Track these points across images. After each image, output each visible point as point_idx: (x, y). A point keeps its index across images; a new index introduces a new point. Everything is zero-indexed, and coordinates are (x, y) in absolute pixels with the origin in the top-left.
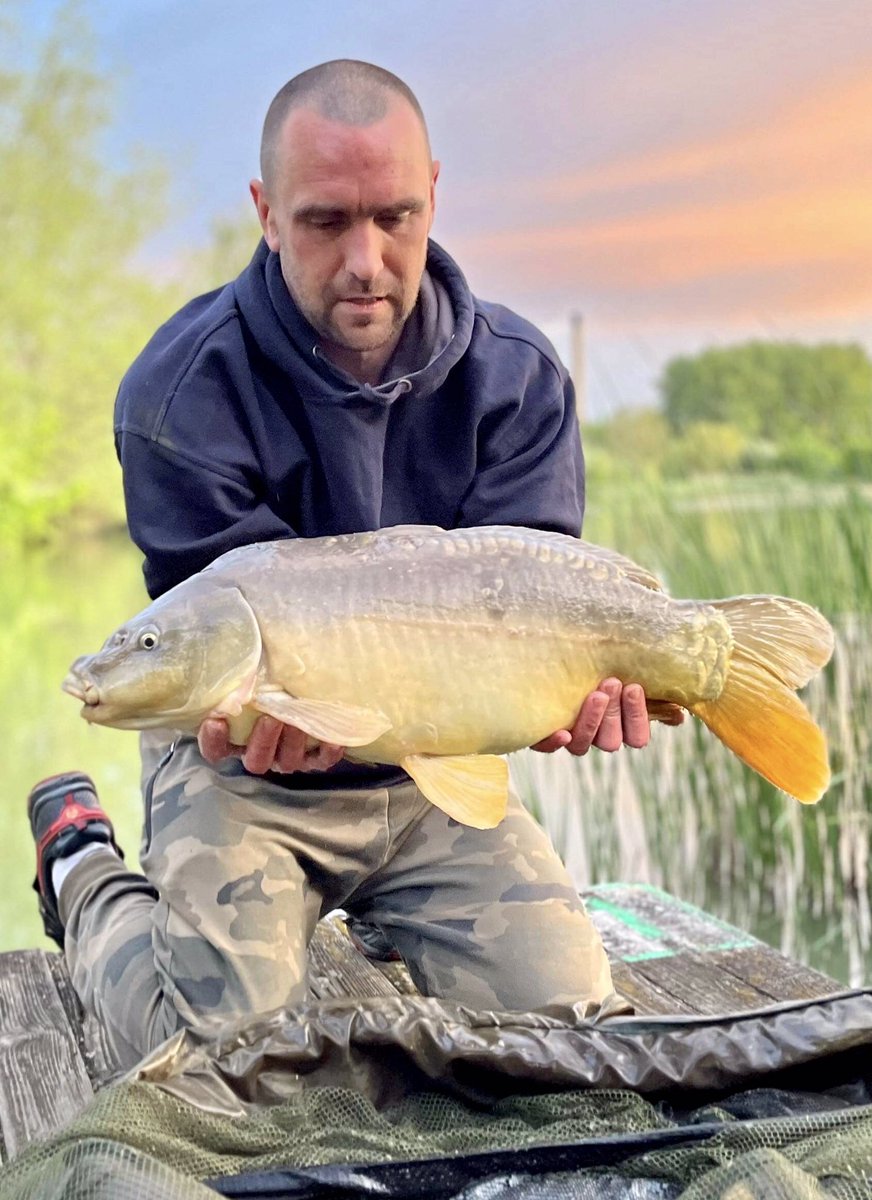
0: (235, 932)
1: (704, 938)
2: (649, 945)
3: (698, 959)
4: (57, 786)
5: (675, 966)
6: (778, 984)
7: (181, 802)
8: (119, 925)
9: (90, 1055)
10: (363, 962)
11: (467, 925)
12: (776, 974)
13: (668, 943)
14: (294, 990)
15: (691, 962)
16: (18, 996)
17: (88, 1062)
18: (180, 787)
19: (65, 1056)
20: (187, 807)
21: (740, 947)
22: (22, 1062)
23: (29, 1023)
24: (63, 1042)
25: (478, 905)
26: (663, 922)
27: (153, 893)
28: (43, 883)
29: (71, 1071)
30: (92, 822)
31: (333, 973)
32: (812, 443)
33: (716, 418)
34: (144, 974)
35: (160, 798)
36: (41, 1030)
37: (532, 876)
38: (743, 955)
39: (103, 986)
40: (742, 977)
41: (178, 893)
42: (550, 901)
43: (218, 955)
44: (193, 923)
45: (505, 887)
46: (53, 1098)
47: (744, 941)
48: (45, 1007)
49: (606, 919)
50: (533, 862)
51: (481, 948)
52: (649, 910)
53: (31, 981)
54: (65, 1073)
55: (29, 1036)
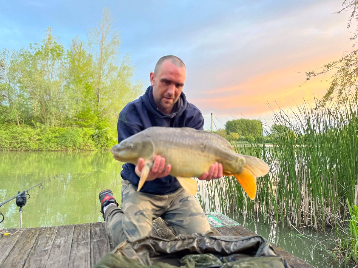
0: (138, 221)
1: (229, 223)
2: (219, 224)
3: (228, 227)
4: (104, 193)
5: (224, 228)
6: (243, 232)
7: (128, 196)
8: (115, 219)
9: (111, 243)
10: (165, 226)
11: (182, 221)
12: (242, 230)
13: (223, 224)
14: (150, 232)
15: (227, 228)
16: (99, 231)
17: (111, 245)
18: (128, 193)
19: (106, 244)
20: (129, 197)
21: (236, 225)
22: (98, 245)
23: (100, 237)
24: (106, 241)
25: (184, 217)
26: (222, 220)
27: (122, 212)
28: (102, 211)
29: (107, 247)
30: (111, 199)
31: (160, 228)
32: (251, 136)
33: (236, 132)
34: (120, 229)
35: (124, 195)
36: (102, 238)
37: (194, 211)
38: (236, 226)
39: (112, 232)
40: (236, 230)
41: (127, 213)
42: (198, 216)
43: (135, 226)
44: (130, 219)
45: (190, 214)
46: (103, 252)
47: (237, 224)
48: (104, 233)
49: (212, 219)
50: (195, 209)
51: (185, 226)
52: (220, 217)
53: (102, 228)
54: (106, 247)
55: (100, 239)
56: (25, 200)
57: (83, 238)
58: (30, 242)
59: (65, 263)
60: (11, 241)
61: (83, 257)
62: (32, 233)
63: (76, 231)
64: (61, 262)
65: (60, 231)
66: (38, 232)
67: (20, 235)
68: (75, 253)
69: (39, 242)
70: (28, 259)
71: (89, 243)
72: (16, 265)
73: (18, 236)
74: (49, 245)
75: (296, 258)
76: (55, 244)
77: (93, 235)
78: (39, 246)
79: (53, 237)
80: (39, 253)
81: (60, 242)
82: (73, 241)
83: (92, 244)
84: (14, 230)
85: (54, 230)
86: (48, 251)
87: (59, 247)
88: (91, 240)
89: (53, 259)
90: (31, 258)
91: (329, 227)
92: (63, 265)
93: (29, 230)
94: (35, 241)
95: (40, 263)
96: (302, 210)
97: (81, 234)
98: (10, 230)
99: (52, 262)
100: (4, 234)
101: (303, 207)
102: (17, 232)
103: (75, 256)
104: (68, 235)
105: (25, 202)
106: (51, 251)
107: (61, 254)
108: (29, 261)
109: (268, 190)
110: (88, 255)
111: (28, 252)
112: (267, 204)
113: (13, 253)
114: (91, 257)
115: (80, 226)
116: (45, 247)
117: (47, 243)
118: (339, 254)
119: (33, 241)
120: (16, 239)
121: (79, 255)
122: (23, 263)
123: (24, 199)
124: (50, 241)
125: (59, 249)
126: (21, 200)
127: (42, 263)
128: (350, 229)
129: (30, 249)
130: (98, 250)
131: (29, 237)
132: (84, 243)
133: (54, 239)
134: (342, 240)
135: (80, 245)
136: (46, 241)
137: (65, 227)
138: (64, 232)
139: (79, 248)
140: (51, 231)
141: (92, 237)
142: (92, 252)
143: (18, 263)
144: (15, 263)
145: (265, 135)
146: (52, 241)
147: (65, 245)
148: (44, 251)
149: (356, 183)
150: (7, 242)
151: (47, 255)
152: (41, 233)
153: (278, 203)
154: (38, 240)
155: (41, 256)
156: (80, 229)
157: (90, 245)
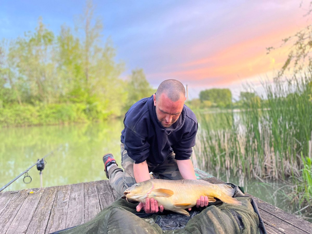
1: (205, 176)
2: (197, 177)
3: (204, 179)
8: (117, 176)
9: (114, 195)
12: (216, 181)
13: (200, 177)
16: (103, 187)
19: (110, 195)
22: (104, 196)
23: (105, 191)
24: (110, 193)
25: (172, 172)
26: (199, 174)
27: (122, 171)
28: (106, 170)
30: (112, 161)
34: (122, 183)
35: (124, 155)
36: (107, 192)
38: (211, 178)
39: (115, 185)
44: (130, 174)
46: (109, 201)
47: (211, 176)
48: (107, 188)
52: (197, 172)
53: (105, 184)
54: (110, 198)
55: (105, 192)
56: (44, 165)
57: (92, 192)
58: (52, 197)
59: (82, 210)
60: (37, 197)
61: (94, 206)
62: (52, 190)
63: (86, 187)
64: (78, 210)
65: (73, 187)
66: (56, 189)
67: (43, 192)
68: (88, 203)
69: (59, 197)
70: (53, 209)
71: (97, 195)
72: (45, 214)
73: (41, 193)
74: (67, 198)
75: (257, 199)
76: (71, 197)
77: (99, 189)
78: (59, 200)
79: (69, 192)
80: (60, 204)
81: (75, 196)
82: (84, 194)
83: (99, 196)
84: (37, 189)
85: (68, 187)
86: (67, 202)
87: (75, 199)
88: (98, 193)
89: (71, 208)
90: (55, 209)
91: (287, 177)
92: (80, 212)
93: (49, 189)
94: (55, 196)
95: (62, 211)
96: (265, 163)
97: (90, 189)
98: (33, 190)
99: (71, 210)
100: (30, 193)
101: (266, 161)
102: (40, 191)
103: (88, 205)
104: (80, 190)
105: (44, 167)
106: (69, 202)
107: (77, 204)
108: (54, 210)
109: (236, 149)
110: (98, 204)
111: (52, 204)
112: (236, 160)
113: (40, 206)
114: (100, 205)
115: (87, 183)
116: (64, 200)
117: (65, 197)
118: (295, 197)
119: (54, 196)
120: (40, 196)
121: (91, 204)
122: (49, 212)
123: (42, 165)
124: (67, 195)
125: (75, 201)
126: (41, 166)
127: (64, 211)
128: (304, 177)
129: (53, 202)
130: (105, 200)
131: (50, 194)
132: (93, 196)
133: (69, 194)
134: (298, 186)
135: (90, 197)
136: (64, 196)
137: (76, 185)
138: (76, 188)
139: (90, 199)
140: (66, 188)
141: (98, 191)
142: (101, 202)
143: (46, 212)
144: (43, 213)
145: (233, 101)
146: (68, 195)
147: (79, 198)
148: (63, 203)
149: (310, 139)
150: (34, 198)
151: (66, 206)
152: (59, 190)
153: (245, 159)
154: (57, 195)
155: (62, 206)
156: (88, 185)
157: (98, 197)
